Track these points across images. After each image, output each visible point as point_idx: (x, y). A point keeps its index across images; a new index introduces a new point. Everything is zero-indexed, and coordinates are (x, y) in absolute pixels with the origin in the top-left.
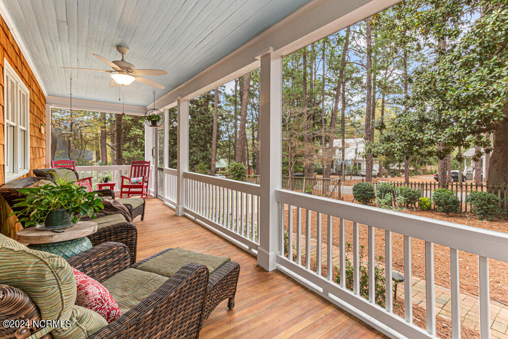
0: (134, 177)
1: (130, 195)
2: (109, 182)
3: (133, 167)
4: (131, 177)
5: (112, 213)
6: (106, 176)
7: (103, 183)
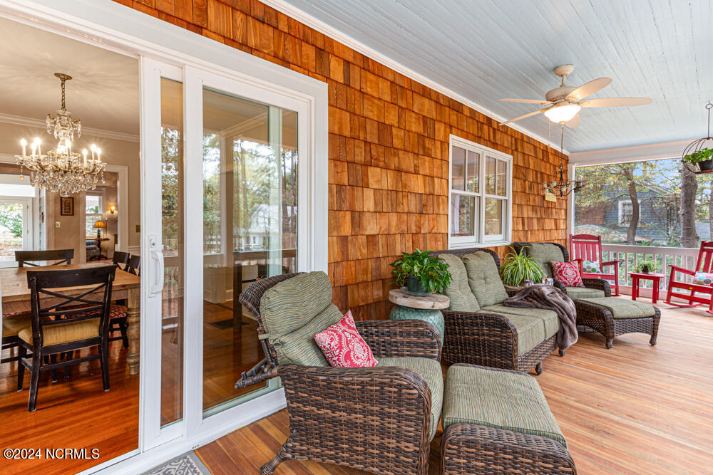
0: (705, 270)
1: (695, 303)
2: (651, 274)
3: (705, 253)
4: (697, 269)
5: (544, 307)
6: (646, 262)
7: (641, 273)
